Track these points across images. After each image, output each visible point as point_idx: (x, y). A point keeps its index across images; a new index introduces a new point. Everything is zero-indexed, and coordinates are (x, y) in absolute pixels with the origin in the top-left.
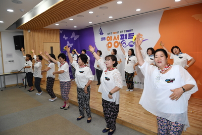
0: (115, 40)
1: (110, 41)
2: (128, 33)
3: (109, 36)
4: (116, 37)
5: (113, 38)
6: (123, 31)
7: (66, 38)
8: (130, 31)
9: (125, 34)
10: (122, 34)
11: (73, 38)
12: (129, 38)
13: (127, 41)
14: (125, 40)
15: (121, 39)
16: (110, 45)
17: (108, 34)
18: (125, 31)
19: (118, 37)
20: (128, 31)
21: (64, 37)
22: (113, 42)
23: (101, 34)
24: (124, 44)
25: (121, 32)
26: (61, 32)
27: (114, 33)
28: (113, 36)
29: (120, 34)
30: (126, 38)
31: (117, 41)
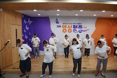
0: (69, 28)
1: (65, 28)
2: (78, 25)
3: (65, 25)
4: (70, 26)
5: (67, 27)
6: (75, 24)
7: (26, 22)
8: (80, 24)
9: (76, 25)
10: (74, 25)
11: (29, 23)
12: (78, 28)
13: (78, 29)
14: (76, 28)
15: (73, 28)
16: (64, 31)
17: (63, 24)
18: (76, 24)
19: (71, 27)
20: (78, 24)
21: (25, 21)
22: (67, 29)
23: (57, 23)
24: (75, 31)
25: (73, 24)
26: (23, 16)
27: (68, 24)
28: (67, 25)
29: (72, 25)
30: (77, 28)
31: (71, 28)
